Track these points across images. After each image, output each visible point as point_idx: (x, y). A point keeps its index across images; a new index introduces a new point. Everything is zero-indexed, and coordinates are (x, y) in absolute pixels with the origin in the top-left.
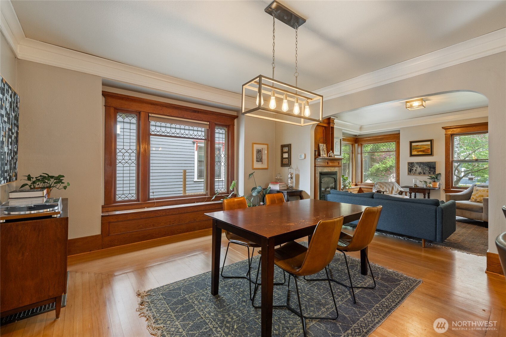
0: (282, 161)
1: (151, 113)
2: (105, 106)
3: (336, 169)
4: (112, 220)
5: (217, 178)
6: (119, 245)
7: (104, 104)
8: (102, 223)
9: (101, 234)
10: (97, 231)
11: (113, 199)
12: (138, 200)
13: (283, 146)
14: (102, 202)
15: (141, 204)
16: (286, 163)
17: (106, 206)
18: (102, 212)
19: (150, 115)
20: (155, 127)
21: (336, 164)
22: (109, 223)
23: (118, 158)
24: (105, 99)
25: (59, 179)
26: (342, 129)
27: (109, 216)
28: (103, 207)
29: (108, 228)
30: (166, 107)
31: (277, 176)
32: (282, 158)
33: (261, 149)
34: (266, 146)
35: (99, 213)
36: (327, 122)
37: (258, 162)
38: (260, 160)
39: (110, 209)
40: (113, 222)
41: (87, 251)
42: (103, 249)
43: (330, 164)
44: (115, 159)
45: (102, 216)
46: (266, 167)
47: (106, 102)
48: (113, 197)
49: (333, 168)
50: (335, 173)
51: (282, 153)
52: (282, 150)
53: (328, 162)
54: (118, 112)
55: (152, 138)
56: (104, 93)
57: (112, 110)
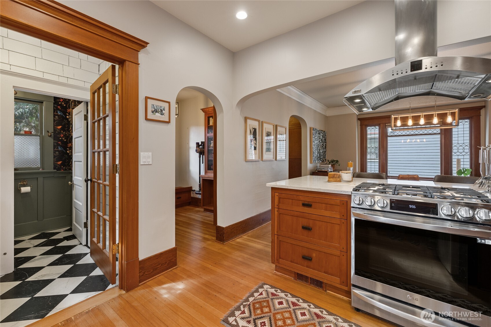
19: (386, 124)
25: (337, 161)
44: (366, 152)
47: (361, 123)
54: (367, 127)
55: (389, 138)
56: (359, 119)
57: (364, 127)
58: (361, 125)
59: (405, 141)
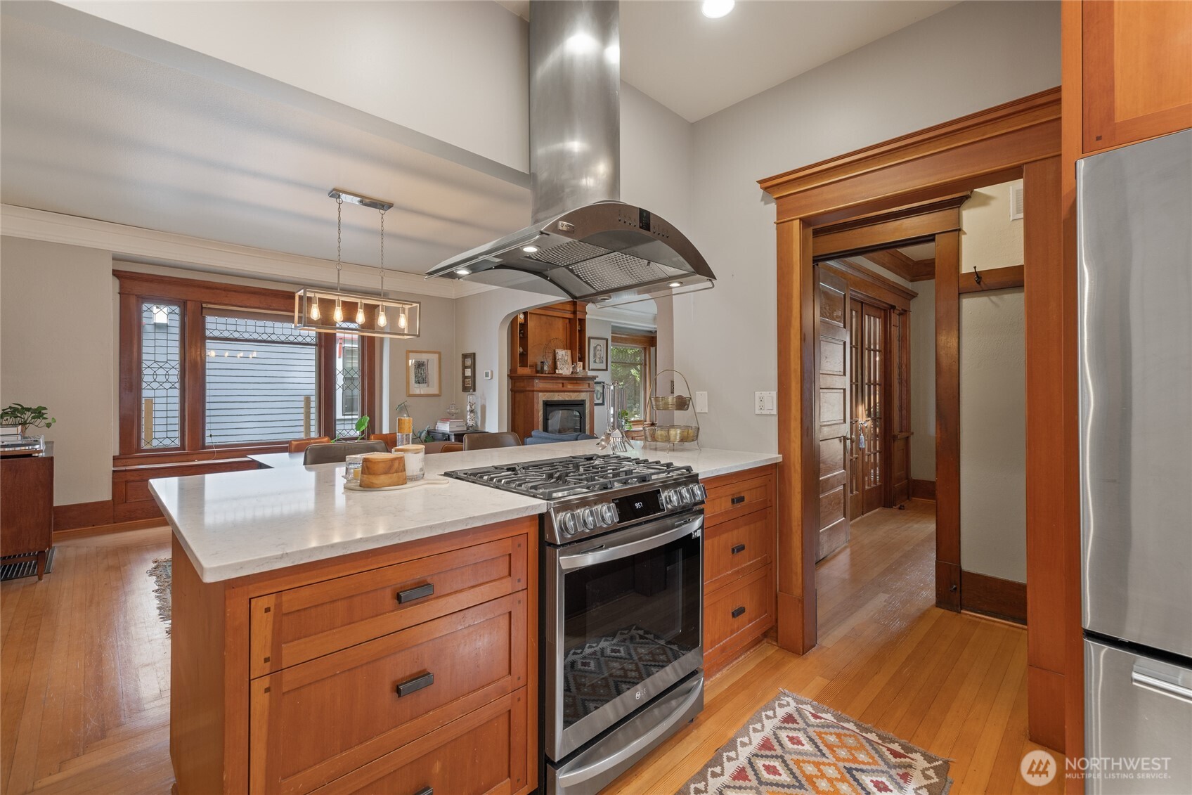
0: (464, 382)
1: (205, 303)
2: (119, 293)
3: (583, 396)
4: (132, 478)
5: (349, 415)
6: (145, 518)
7: (118, 290)
8: (113, 482)
9: (113, 499)
10: (103, 493)
11: (135, 446)
12: (182, 447)
13: (465, 356)
14: (115, 450)
15: (188, 454)
16: (469, 386)
17: (122, 457)
18: (114, 466)
20: (214, 325)
21: (585, 387)
22: (127, 482)
23: (146, 378)
24: (120, 282)
25: (39, 413)
26: (612, 322)
27: (125, 471)
28: (115, 458)
29: (124, 490)
30: (235, 291)
31: (449, 409)
32: (464, 377)
33: (426, 361)
34: (437, 355)
35: (110, 467)
36: (572, 310)
37: (419, 383)
38: (421, 380)
39: (129, 461)
40: (134, 481)
41: (88, 526)
42: (115, 523)
43: (570, 387)
44: (140, 380)
45: (114, 471)
46: (436, 392)
47: (121, 287)
48: (135, 441)
49: (576, 394)
50: (581, 404)
51: (464, 367)
52: (463, 362)
53: (563, 383)
54: (143, 303)
55: (209, 344)
56: (116, 273)
57: (133, 300)
58: (123, 294)
59: (233, 354)
